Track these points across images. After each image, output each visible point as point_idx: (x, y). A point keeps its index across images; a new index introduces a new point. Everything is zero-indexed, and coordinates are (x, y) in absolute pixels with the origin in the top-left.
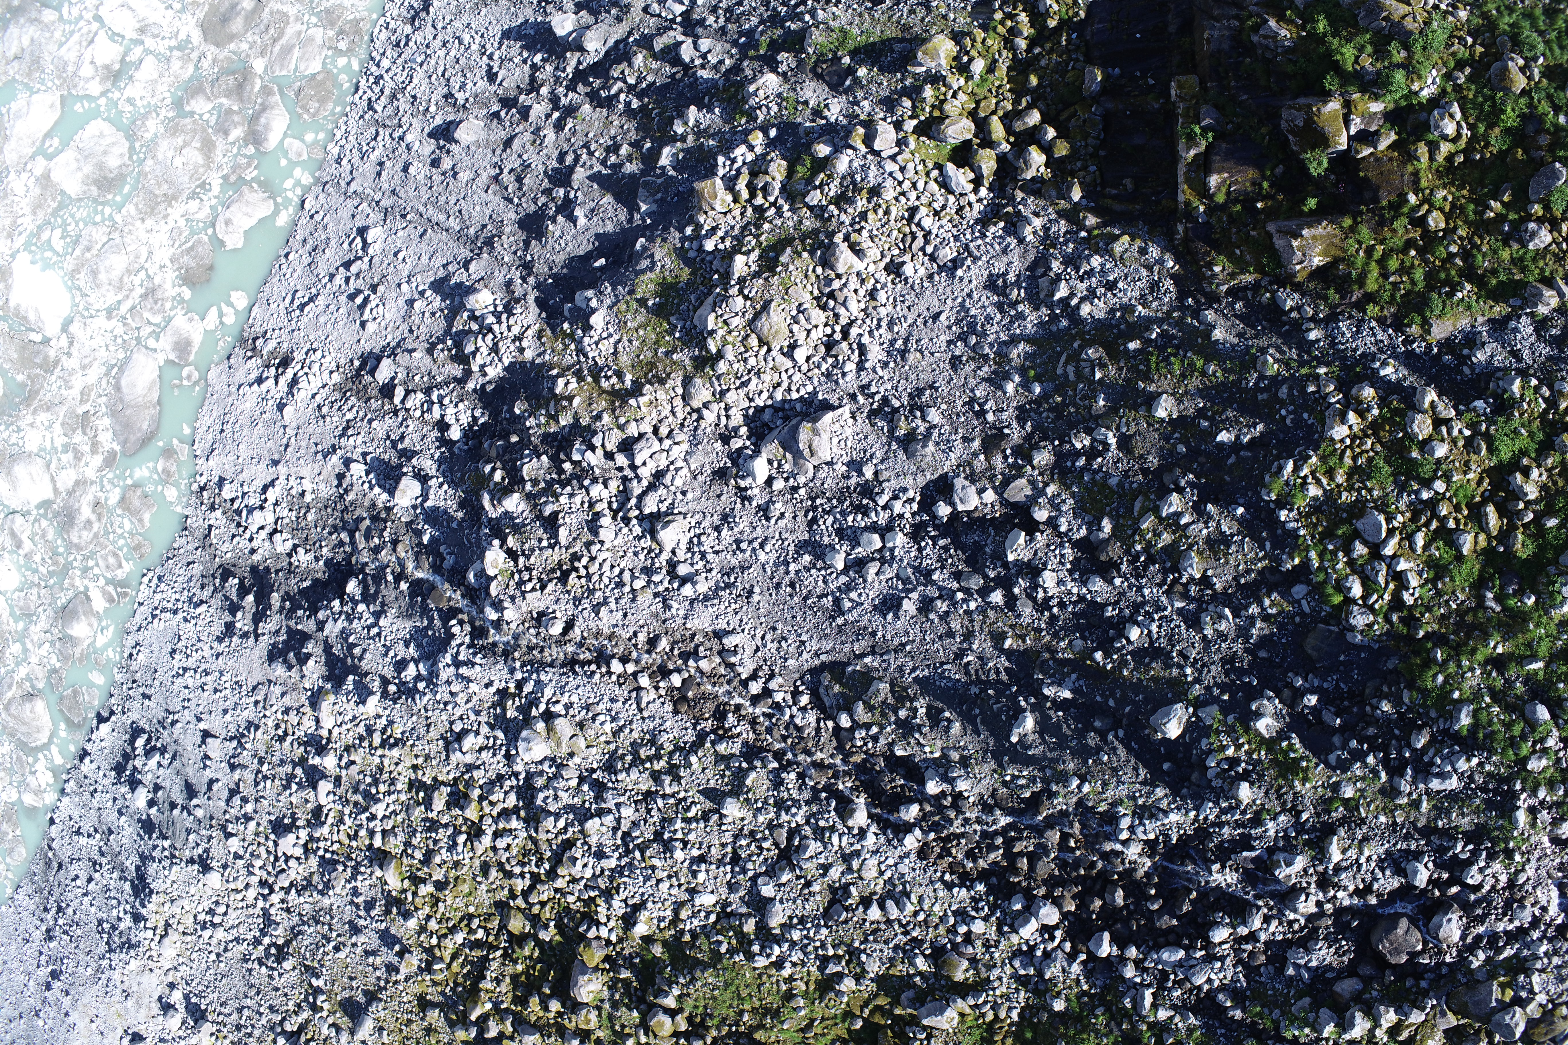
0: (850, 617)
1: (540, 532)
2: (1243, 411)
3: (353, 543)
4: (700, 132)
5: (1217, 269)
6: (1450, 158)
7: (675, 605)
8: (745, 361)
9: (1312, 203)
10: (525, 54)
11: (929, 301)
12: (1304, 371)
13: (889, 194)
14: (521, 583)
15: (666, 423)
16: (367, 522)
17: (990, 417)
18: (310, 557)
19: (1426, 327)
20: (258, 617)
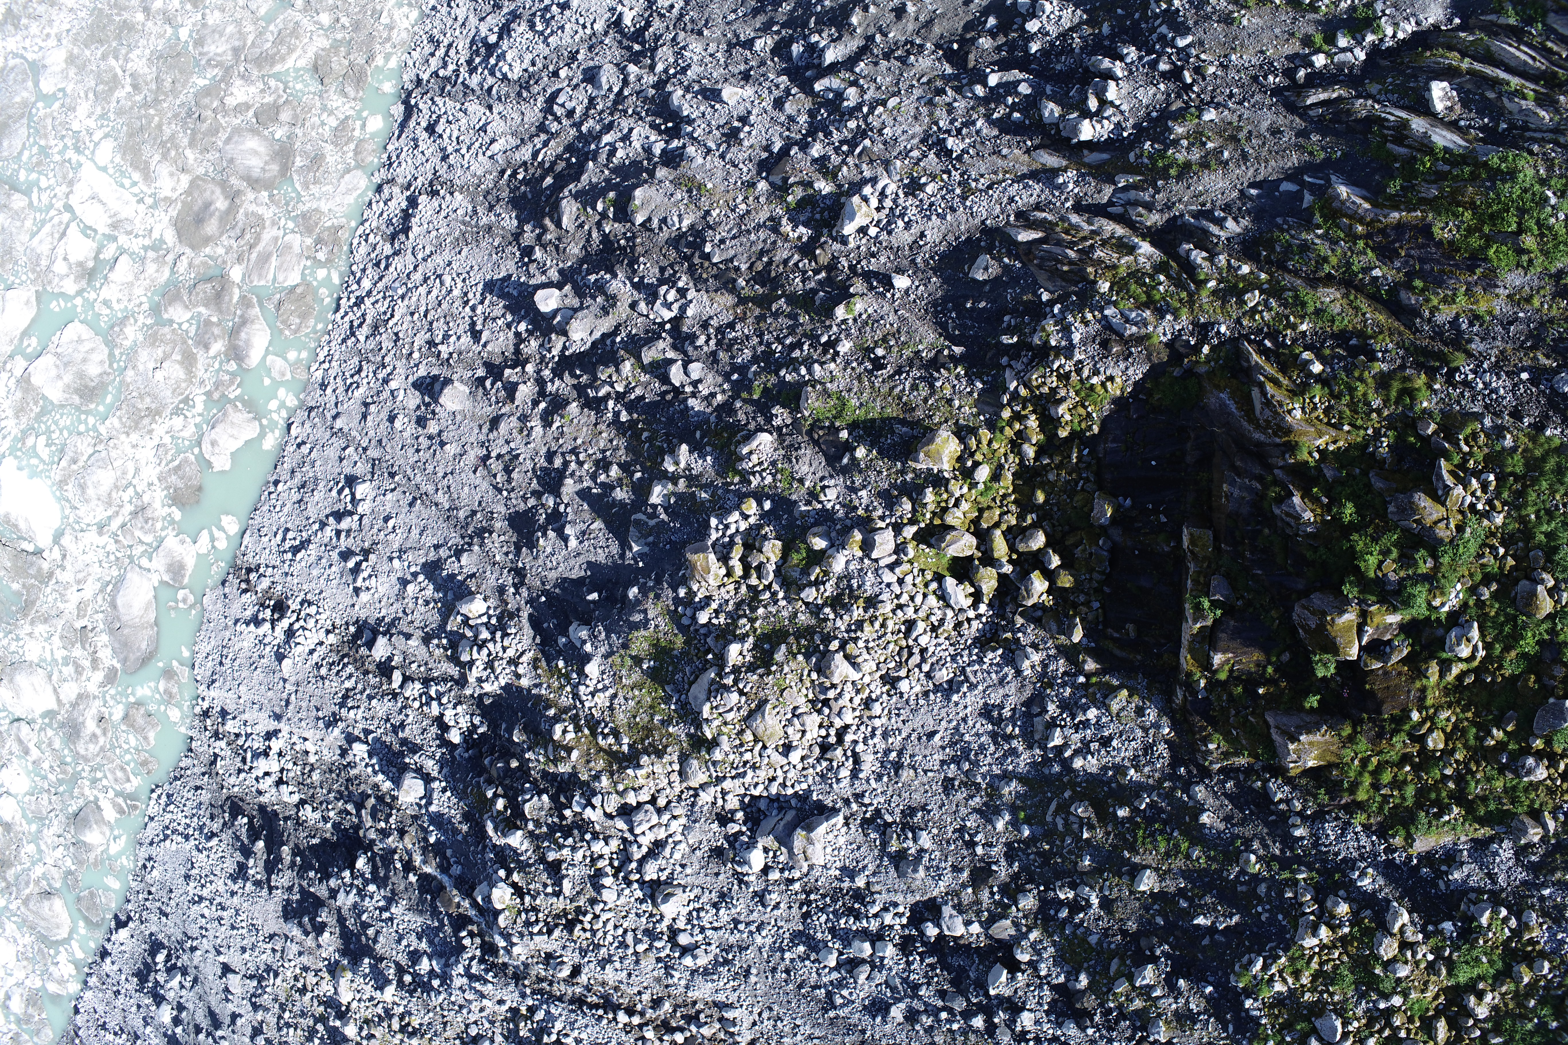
0: (841, 1013)
1: (544, 876)
2: (1222, 898)
3: (358, 815)
4: (692, 479)
5: (1212, 746)
6: (1460, 677)
7: (677, 974)
8: (741, 754)
9: (1313, 701)
10: (509, 318)
11: (924, 720)
12: (1286, 875)
13: (886, 608)
14: (528, 924)
15: (664, 794)
16: (372, 801)
17: (979, 850)
18: (317, 815)
19: (1409, 839)
20: (271, 867)
